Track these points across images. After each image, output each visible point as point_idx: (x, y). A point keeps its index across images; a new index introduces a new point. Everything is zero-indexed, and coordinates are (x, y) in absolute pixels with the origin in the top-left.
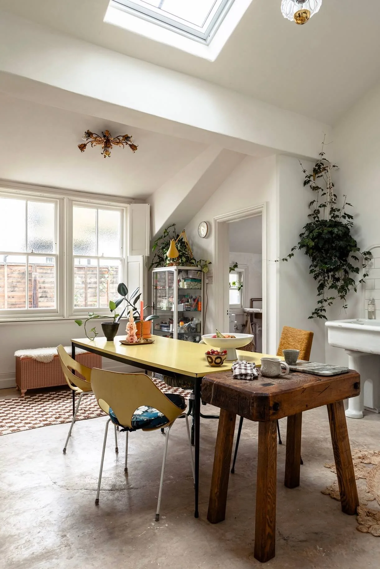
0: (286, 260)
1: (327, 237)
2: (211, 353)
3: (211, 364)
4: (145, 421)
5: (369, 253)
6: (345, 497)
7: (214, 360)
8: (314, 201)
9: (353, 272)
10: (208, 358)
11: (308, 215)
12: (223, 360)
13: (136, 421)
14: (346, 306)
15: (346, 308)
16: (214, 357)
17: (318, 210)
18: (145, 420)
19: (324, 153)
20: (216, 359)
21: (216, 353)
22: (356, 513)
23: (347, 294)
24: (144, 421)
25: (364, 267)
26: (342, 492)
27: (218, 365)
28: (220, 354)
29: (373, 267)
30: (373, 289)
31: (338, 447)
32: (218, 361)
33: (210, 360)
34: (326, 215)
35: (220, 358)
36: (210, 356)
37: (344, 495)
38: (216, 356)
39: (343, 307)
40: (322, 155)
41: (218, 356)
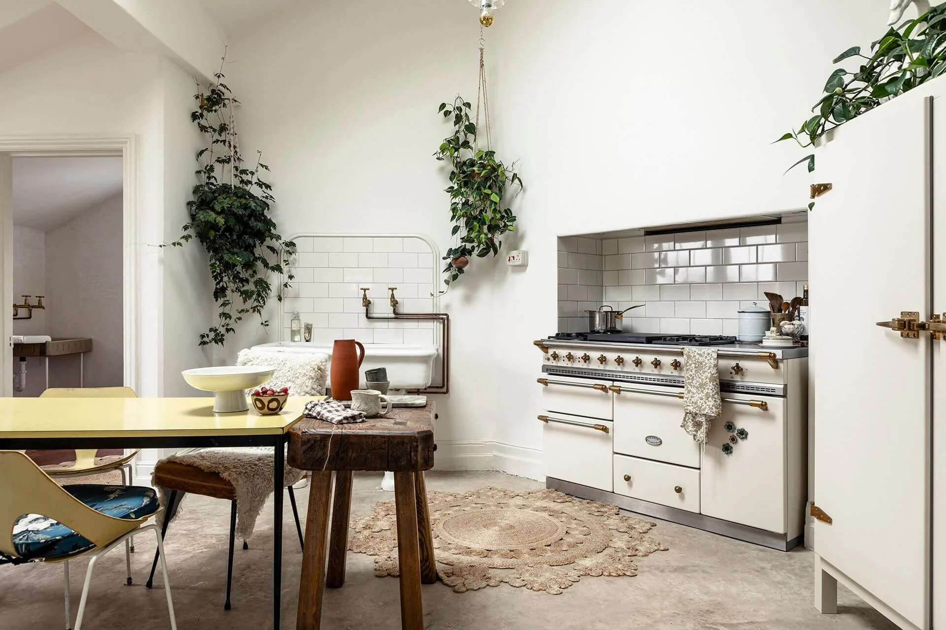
0: (179, 244)
1: (241, 213)
2: (261, 394)
3: (262, 411)
4: (42, 543)
5: (291, 244)
6: (427, 564)
7: (266, 404)
8: (206, 149)
9: (274, 271)
10: (257, 402)
11: (195, 171)
12: (281, 403)
13: (25, 543)
14: (267, 323)
15: (268, 325)
16: (266, 400)
17: (212, 166)
18: (41, 541)
19: (223, 76)
20: (270, 402)
21: (269, 392)
22: (440, 579)
23: (266, 304)
24: (39, 543)
25: (287, 264)
26: (423, 558)
27: (274, 412)
28: (277, 394)
29: (297, 265)
30: (296, 297)
31: (421, 499)
32: (274, 405)
33: (260, 405)
34: (224, 176)
35: (277, 400)
36: (259, 399)
37: (426, 561)
38: (270, 398)
39: (262, 324)
40: (219, 77)
41: (273, 397)
